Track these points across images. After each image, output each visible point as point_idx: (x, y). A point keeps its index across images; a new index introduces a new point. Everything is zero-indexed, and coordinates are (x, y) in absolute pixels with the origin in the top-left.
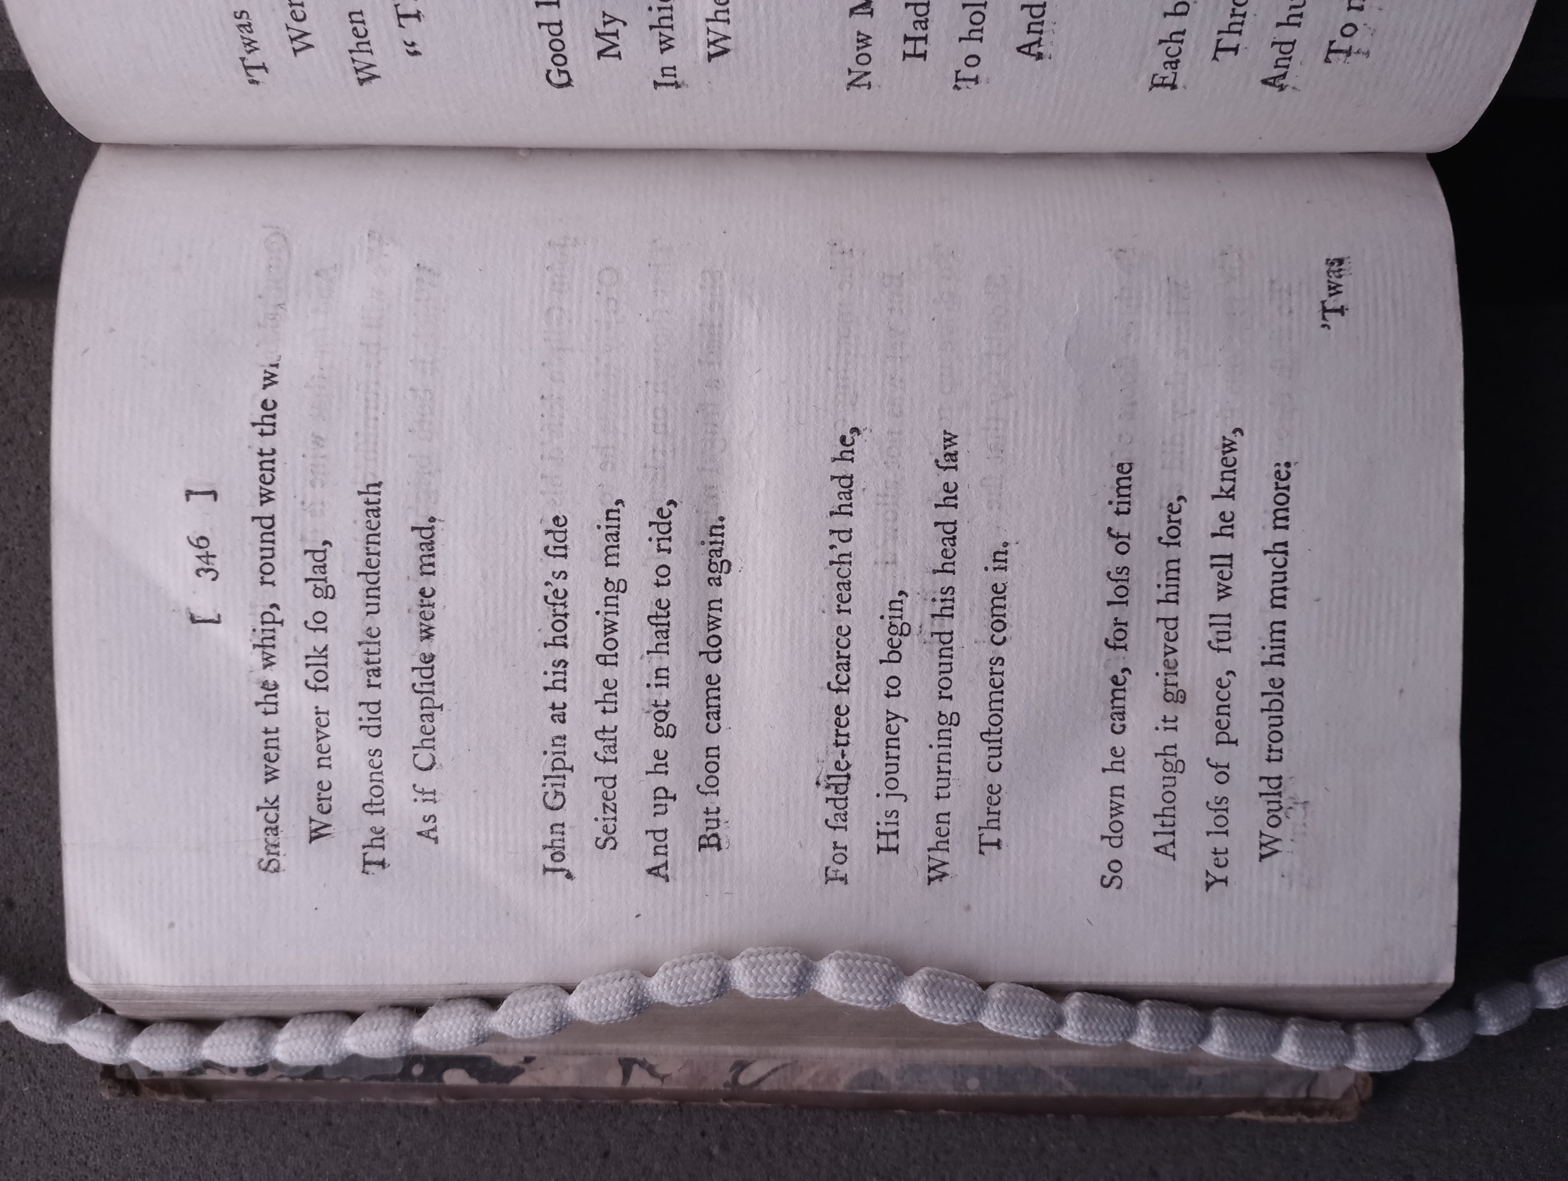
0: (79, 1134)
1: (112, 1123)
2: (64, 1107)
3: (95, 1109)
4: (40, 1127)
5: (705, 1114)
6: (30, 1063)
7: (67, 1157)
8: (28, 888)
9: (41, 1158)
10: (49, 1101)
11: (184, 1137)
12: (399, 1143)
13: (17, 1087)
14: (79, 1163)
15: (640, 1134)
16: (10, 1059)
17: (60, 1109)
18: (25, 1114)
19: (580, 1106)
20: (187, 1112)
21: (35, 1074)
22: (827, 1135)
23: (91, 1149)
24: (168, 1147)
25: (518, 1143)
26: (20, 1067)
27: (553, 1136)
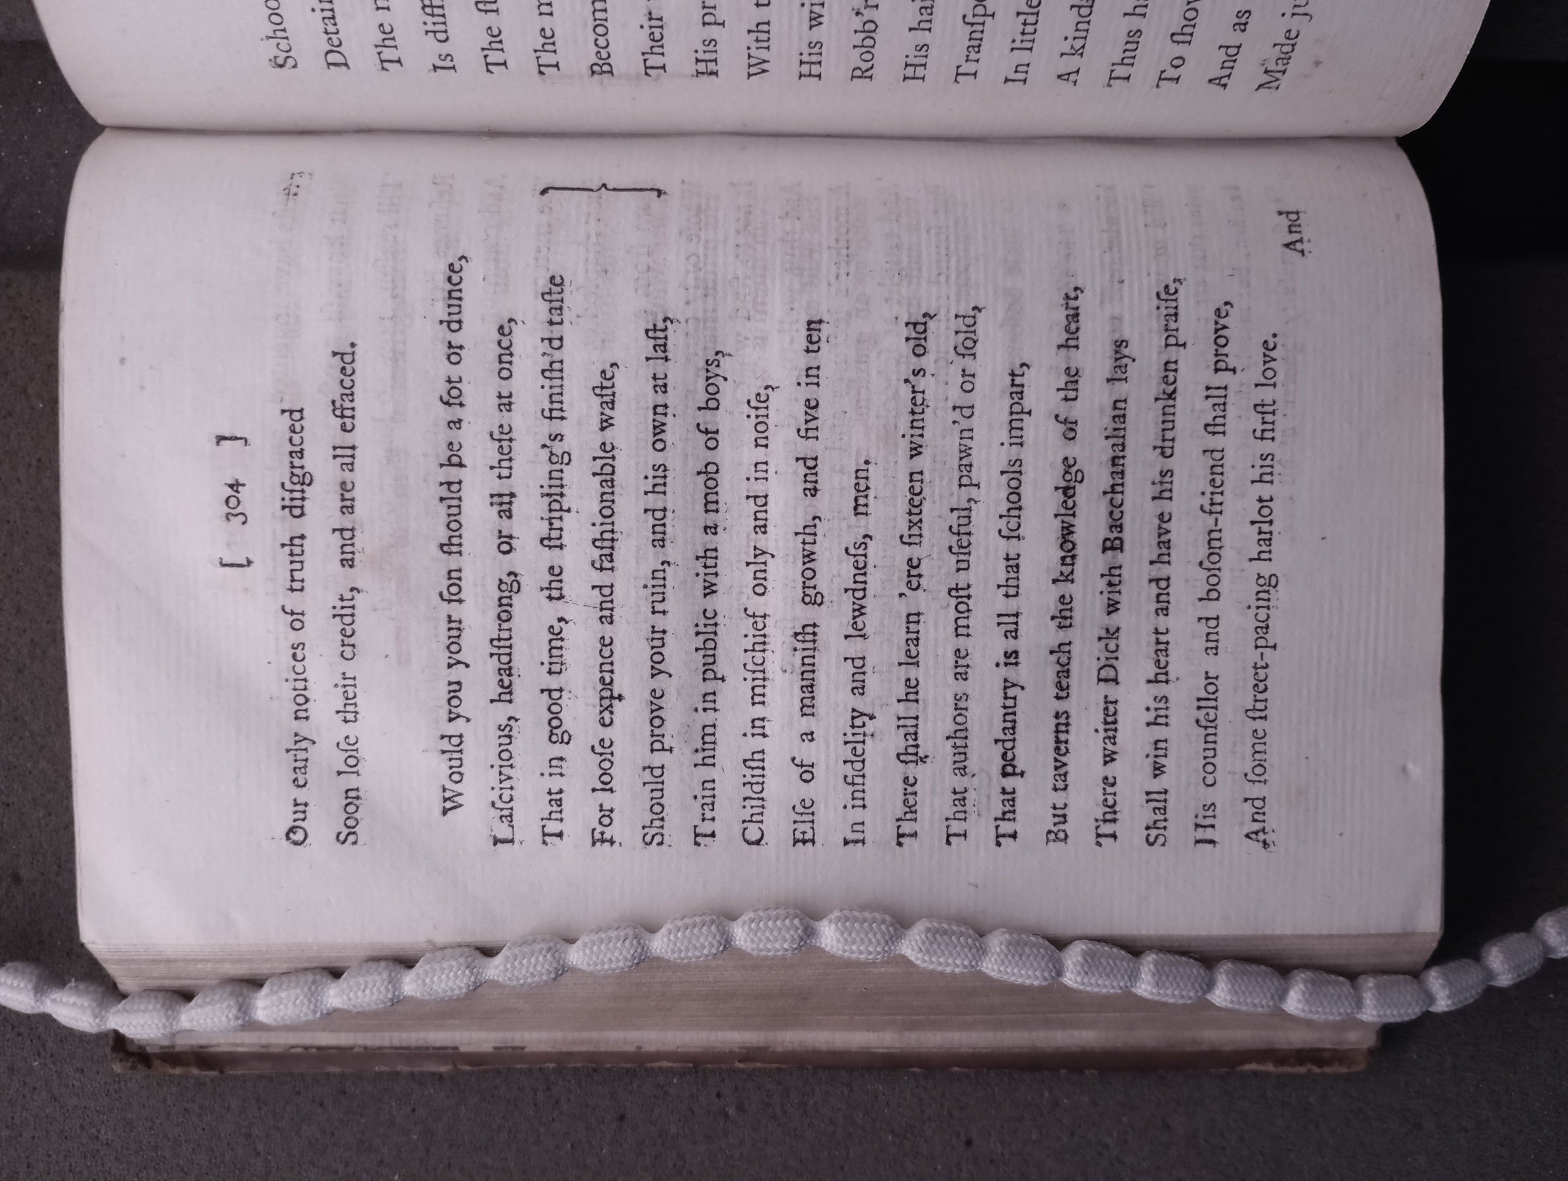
0: (89, 1108)
1: (124, 1097)
2: (74, 1081)
3: (106, 1083)
4: (50, 1102)
5: (720, 1075)
6: (39, 1038)
7: (78, 1132)
8: (35, 862)
9: (52, 1133)
10: (59, 1075)
11: (196, 1109)
12: (413, 1111)
13: (26, 1062)
14: (90, 1138)
15: (655, 1097)
16: (19, 1034)
17: (71, 1084)
18: (35, 1089)
19: (595, 1070)
20: (200, 1083)
21: (44, 1050)
22: (842, 1093)
23: (103, 1122)
24: (181, 1120)
25: (533, 1108)
26: (29, 1042)
27: (569, 1100)
